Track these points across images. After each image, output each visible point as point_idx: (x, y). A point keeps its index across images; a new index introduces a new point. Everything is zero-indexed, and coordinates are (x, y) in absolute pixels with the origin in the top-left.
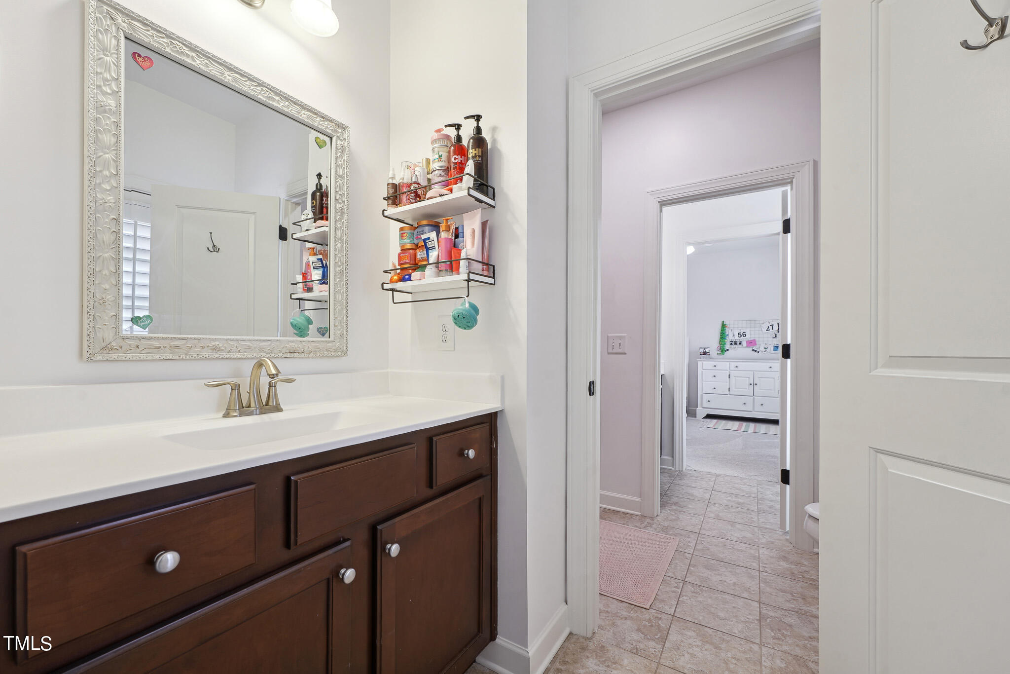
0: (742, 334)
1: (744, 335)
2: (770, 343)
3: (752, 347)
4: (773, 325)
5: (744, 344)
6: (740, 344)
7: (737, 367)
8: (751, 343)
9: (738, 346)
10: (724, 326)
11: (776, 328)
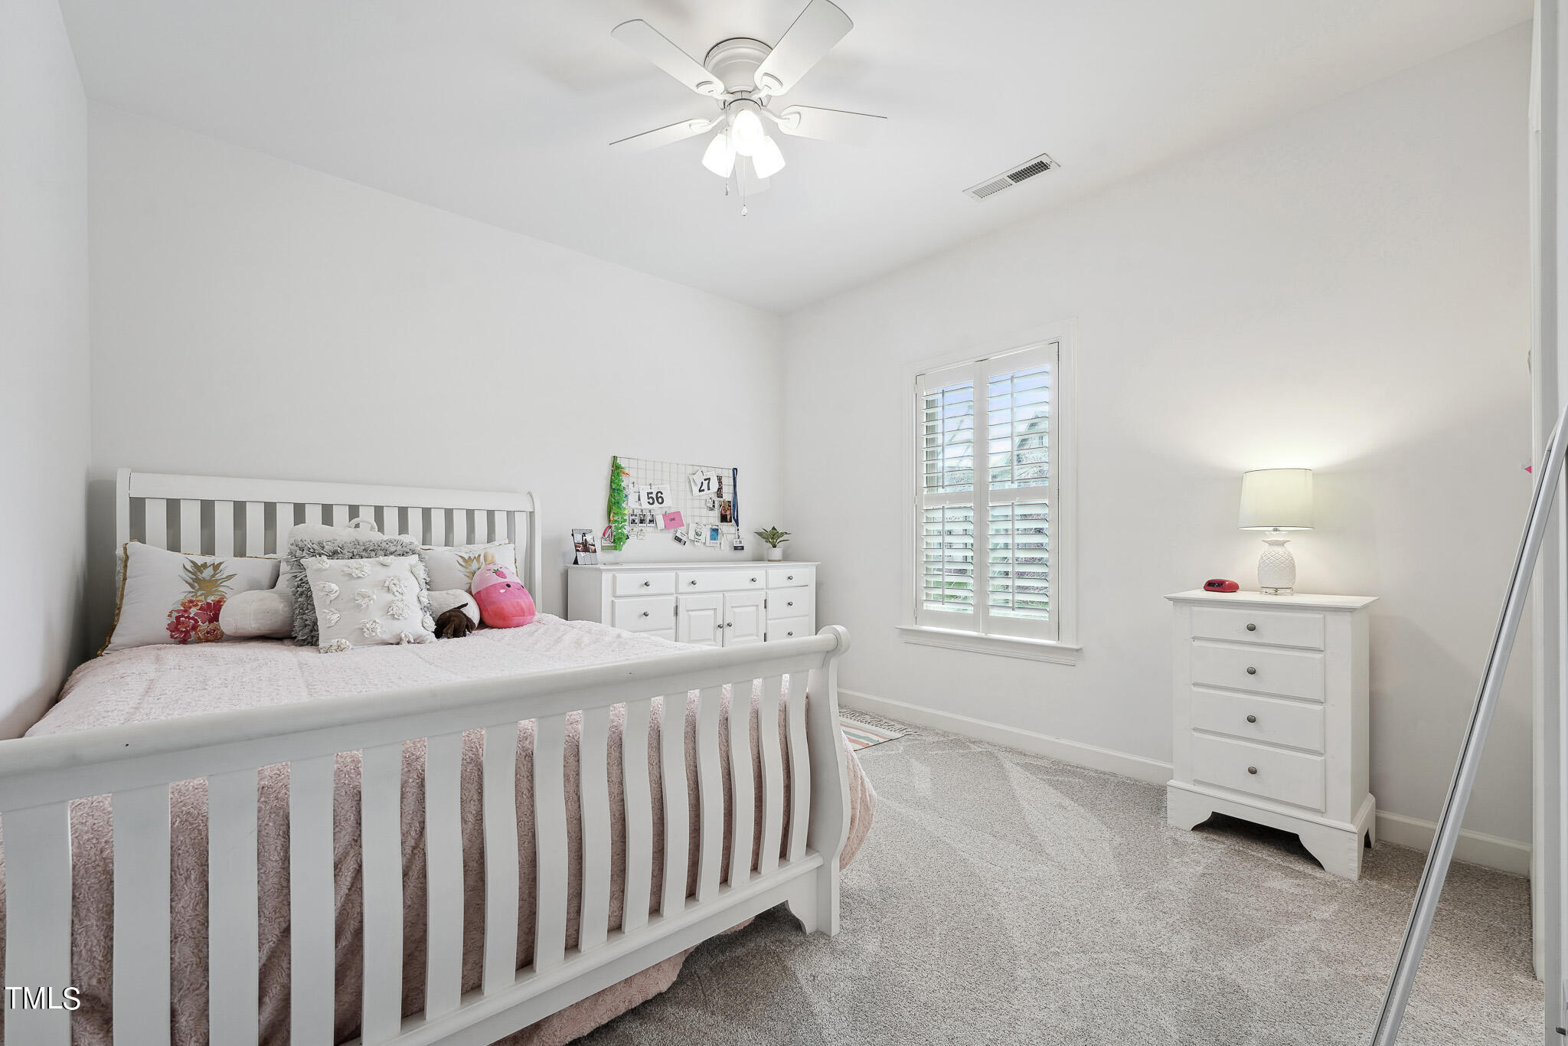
0: (654, 496)
1: (658, 498)
2: (704, 521)
3: (673, 530)
4: (709, 479)
5: (660, 521)
6: (651, 521)
7: (693, 583)
8: (673, 520)
9: (647, 528)
10: (616, 470)
11: (714, 486)
